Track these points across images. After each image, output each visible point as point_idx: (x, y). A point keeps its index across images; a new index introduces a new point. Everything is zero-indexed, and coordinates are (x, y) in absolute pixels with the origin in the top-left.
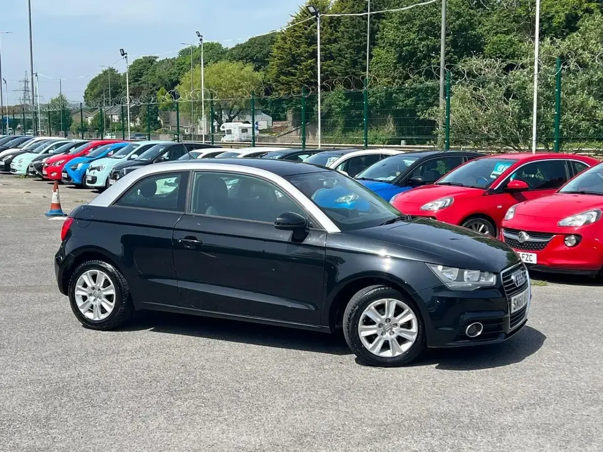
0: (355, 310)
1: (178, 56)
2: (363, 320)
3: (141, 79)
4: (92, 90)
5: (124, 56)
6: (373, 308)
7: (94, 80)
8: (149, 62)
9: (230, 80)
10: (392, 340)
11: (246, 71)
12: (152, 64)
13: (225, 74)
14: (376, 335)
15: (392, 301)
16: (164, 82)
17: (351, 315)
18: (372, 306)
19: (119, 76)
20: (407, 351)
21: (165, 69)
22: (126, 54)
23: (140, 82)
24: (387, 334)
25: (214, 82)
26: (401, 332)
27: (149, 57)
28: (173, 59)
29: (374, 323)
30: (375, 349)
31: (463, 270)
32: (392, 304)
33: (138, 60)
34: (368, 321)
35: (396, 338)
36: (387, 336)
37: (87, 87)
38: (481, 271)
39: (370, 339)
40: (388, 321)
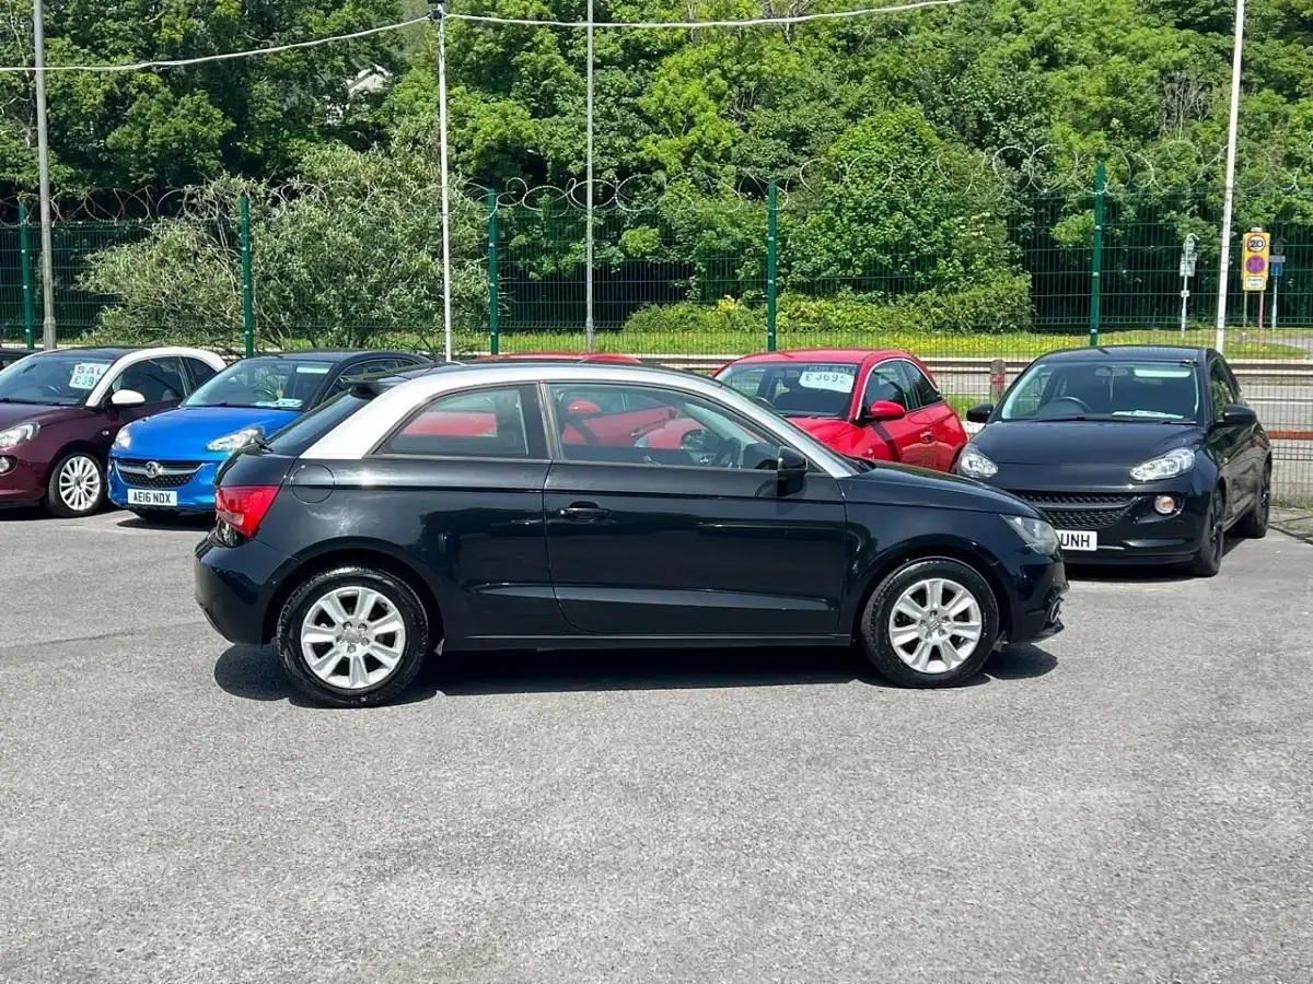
2: (895, 620)
10: (945, 643)
14: (916, 641)
17: (874, 613)
26: (956, 628)
30: (919, 662)
34: (903, 620)
39: (910, 647)
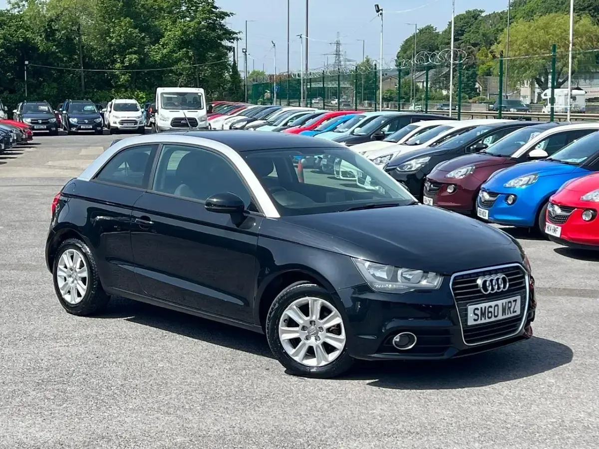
0: (275, 308)
1: (508, 8)
3: (462, 37)
4: (405, 53)
5: (380, 13)
6: (295, 307)
7: (407, 41)
8: (473, 17)
9: (560, 36)
11: (581, 25)
12: (476, 19)
13: (555, 29)
15: (316, 300)
16: (489, 41)
18: (294, 304)
19: (438, 35)
20: (334, 361)
21: (491, 25)
22: (382, 10)
23: (460, 41)
24: (313, 338)
25: (539, 40)
27: (474, 11)
28: (501, 13)
29: (297, 325)
31: (397, 269)
32: (316, 304)
33: (460, 15)
35: (322, 345)
36: (312, 342)
37: (400, 49)
38: (424, 272)
40: (313, 323)
